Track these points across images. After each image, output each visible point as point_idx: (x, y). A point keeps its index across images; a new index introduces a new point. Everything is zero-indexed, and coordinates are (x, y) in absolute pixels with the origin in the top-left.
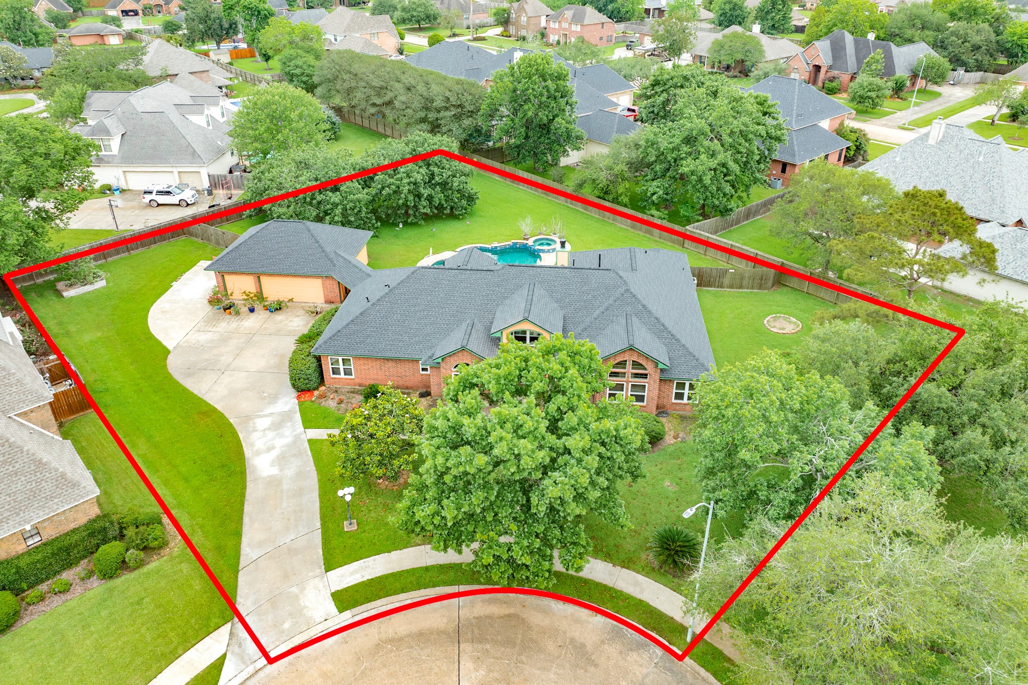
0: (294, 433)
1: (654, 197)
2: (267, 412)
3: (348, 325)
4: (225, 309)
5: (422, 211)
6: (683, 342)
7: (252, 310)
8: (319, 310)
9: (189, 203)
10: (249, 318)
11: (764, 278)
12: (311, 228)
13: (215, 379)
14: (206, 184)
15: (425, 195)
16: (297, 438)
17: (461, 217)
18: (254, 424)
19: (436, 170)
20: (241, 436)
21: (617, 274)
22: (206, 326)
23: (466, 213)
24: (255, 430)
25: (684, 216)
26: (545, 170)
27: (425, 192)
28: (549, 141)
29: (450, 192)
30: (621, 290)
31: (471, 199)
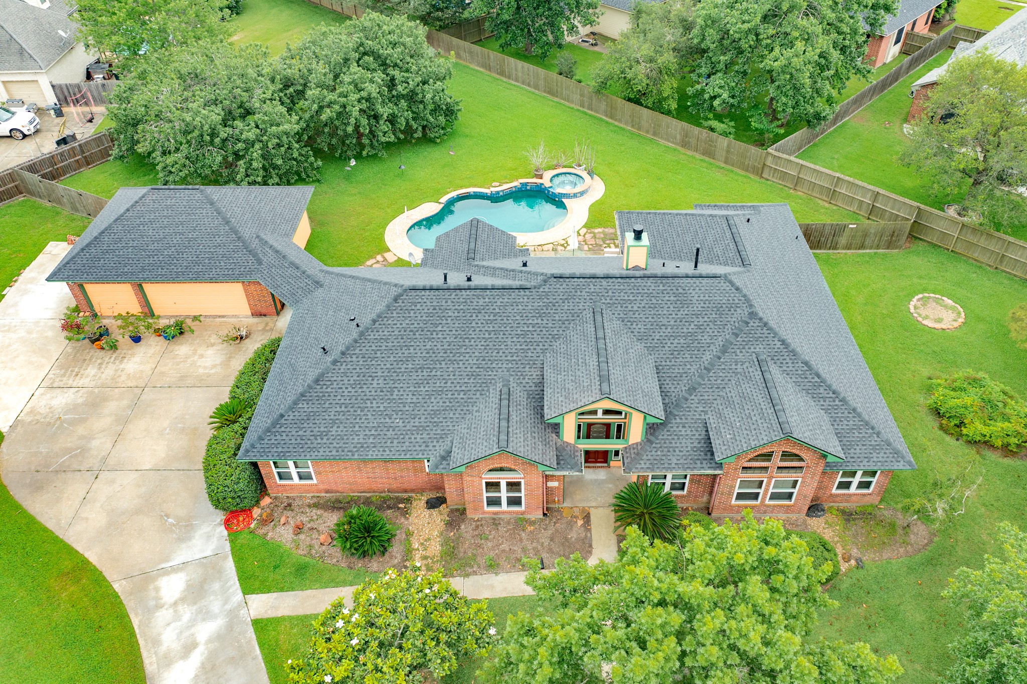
0: (228, 607)
1: (716, 103)
2: (177, 560)
3: (295, 403)
4: (93, 342)
5: (383, 139)
6: (853, 403)
7: (137, 339)
8: (244, 333)
9: (27, 133)
10: (133, 355)
11: (896, 234)
12: (215, 198)
13: (82, 494)
14: (51, 99)
15: (385, 117)
16: (233, 616)
17: (438, 141)
18: (157, 589)
19: (396, 73)
20: (135, 622)
21: (732, 283)
22: (64, 375)
23: (444, 134)
24: (159, 607)
25: (757, 129)
26: (544, 56)
27: (384, 111)
28: (550, 13)
29: (421, 106)
30: (742, 313)
31: (450, 112)
